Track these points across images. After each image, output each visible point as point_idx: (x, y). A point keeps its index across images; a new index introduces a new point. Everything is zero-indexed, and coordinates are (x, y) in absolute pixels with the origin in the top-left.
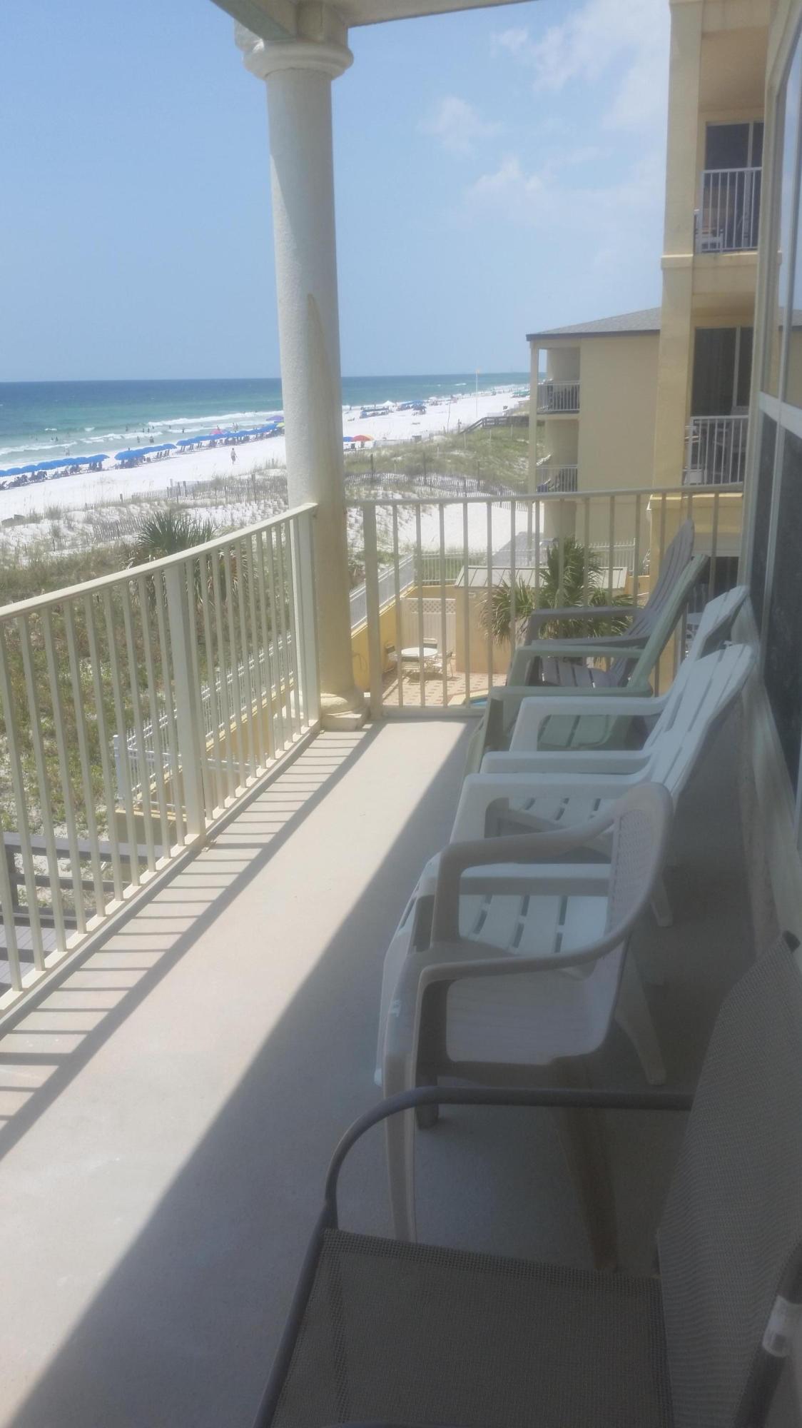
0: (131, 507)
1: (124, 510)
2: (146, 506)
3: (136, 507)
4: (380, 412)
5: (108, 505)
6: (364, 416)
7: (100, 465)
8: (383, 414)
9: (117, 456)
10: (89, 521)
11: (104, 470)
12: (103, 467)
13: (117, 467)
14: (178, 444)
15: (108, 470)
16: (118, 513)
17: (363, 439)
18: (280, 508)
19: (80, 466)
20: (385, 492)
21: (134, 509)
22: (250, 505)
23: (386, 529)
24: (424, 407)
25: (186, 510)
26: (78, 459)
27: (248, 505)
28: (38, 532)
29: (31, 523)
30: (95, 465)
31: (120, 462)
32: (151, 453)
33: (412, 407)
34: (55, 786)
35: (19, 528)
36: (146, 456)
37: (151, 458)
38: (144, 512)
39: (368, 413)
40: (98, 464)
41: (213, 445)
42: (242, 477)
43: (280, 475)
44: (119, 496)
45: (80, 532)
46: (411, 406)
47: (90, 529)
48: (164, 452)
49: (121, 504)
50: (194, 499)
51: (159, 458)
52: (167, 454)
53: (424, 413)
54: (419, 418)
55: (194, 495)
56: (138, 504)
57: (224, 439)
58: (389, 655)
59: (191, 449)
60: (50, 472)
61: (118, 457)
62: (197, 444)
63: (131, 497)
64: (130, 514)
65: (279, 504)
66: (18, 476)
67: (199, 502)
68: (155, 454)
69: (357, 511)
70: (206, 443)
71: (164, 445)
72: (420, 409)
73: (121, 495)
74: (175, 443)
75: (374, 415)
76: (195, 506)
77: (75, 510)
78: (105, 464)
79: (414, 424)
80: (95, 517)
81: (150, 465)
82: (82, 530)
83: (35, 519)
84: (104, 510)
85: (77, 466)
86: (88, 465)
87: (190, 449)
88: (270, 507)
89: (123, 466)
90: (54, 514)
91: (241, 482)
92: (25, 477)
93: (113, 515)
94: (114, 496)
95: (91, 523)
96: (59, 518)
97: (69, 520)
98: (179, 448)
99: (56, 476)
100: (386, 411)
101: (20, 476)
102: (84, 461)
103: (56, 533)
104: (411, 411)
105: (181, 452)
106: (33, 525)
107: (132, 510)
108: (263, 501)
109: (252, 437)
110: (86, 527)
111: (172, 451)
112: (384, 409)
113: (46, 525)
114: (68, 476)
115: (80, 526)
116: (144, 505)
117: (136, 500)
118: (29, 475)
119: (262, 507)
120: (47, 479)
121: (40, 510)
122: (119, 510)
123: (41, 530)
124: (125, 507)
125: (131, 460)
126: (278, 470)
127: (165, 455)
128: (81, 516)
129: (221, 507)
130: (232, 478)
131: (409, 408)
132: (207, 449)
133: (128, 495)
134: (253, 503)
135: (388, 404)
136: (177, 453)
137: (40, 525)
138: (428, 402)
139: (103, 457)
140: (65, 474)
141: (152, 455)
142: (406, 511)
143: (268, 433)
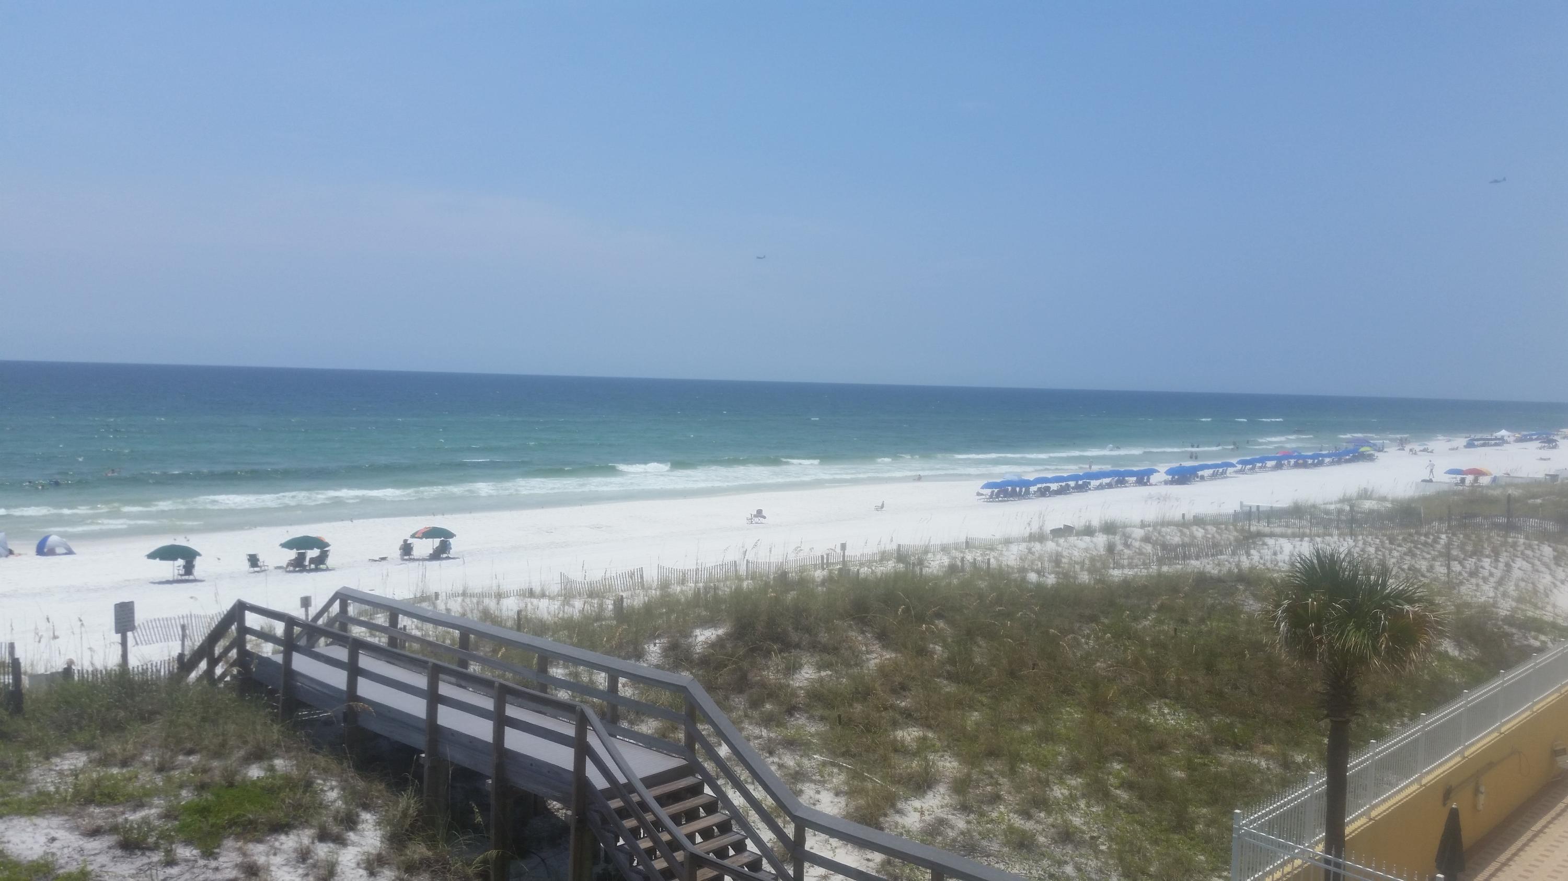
0: (1194, 528)
1: (1185, 530)
2: (1212, 529)
3: (1200, 529)
4: (1493, 442)
5: (1169, 524)
6: (1470, 445)
7: (1148, 480)
8: (1496, 445)
9: (1168, 470)
10: (1146, 539)
11: (1151, 485)
12: (1151, 481)
13: (1166, 483)
14: (1239, 463)
15: (1156, 485)
16: (1179, 534)
17: (1477, 473)
18: (1383, 548)
19: (1126, 478)
20: (1527, 542)
21: (1199, 532)
22: (1344, 540)
23: (1534, 589)
24: (1555, 441)
25: (1263, 538)
26: (1125, 471)
27: (1342, 539)
28: (1091, 546)
29: (1084, 535)
30: (1143, 478)
31: (1170, 477)
32: (1206, 471)
33: (1536, 439)
34: (1139, 852)
35: (1073, 539)
36: (1200, 473)
37: (1206, 475)
38: (1209, 536)
39: (1476, 443)
40: (1146, 478)
41: (1279, 466)
42: (1328, 506)
43: (1376, 507)
44: (1181, 515)
45: (1137, 550)
46: (1534, 437)
47: (1148, 548)
48: (1221, 470)
49: (1183, 524)
50: (1268, 526)
51: (1214, 476)
52: (1224, 473)
53: (1555, 447)
54: (1546, 453)
55: (1268, 523)
56: (1202, 526)
57: (1292, 461)
58: (1558, 759)
59: (1253, 469)
60: (1094, 483)
61: (1168, 473)
62: (1260, 465)
63: (1192, 517)
64: (1193, 537)
65: (1382, 542)
66: (1060, 484)
67: (1278, 530)
68: (1211, 471)
69: (1491, 562)
70: (1270, 464)
71: (1222, 463)
72: (1550, 442)
73: (1184, 515)
74: (1234, 461)
75: (1483, 445)
76: (1272, 535)
77: (1130, 527)
78: (1154, 478)
79: (1541, 459)
80: (1155, 536)
81: (1203, 483)
82: (1139, 549)
83: (1089, 531)
84: (1164, 529)
85: (1124, 479)
86: (1135, 479)
87: (1251, 469)
88: (1370, 545)
89: (1172, 482)
90: (1109, 528)
91: (1327, 512)
92: (1068, 486)
93: (1173, 536)
94: (1175, 514)
95: (1150, 542)
96: (1114, 533)
97: (1126, 537)
98: (1239, 467)
99: (1101, 487)
100: (1502, 441)
101: (1063, 484)
102: (1131, 474)
103: (1111, 548)
104: (1537, 444)
105: (1241, 471)
106: (1087, 539)
107: (1196, 533)
108: (1360, 537)
109: (1327, 460)
110: (1143, 546)
111: (1230, 470)
112: (1496, 439)
113: (1101, 540)
114: (1113, 488)
115: (1137, 544)
116: (1209, 527)
117: (1199, 521)
118: (1072, 484)
119: (1360, 544)
120: (1090, 489)
121: (1096, 523)
122: (1181, 531)
123: (1095, 545)
124: (1188, 528)
125: (1182, 476)
126: (1374, 502)
127: (1222, 473)
128: (1139, 533)
129: (1306, 539)
130: (1314, 506)
131: (1531, 440)
132: (1272, 471)
133: (1189, 517)
134: (1348, 539)
135: (1503, 433)
136: (1236, 472)
137: (1094, 539)
138: (1557, 435)
139: (1151, 472)
140: (1109, 486)
141: (1207, 473)
142: (1561, 569)
143: (1347, 457)
